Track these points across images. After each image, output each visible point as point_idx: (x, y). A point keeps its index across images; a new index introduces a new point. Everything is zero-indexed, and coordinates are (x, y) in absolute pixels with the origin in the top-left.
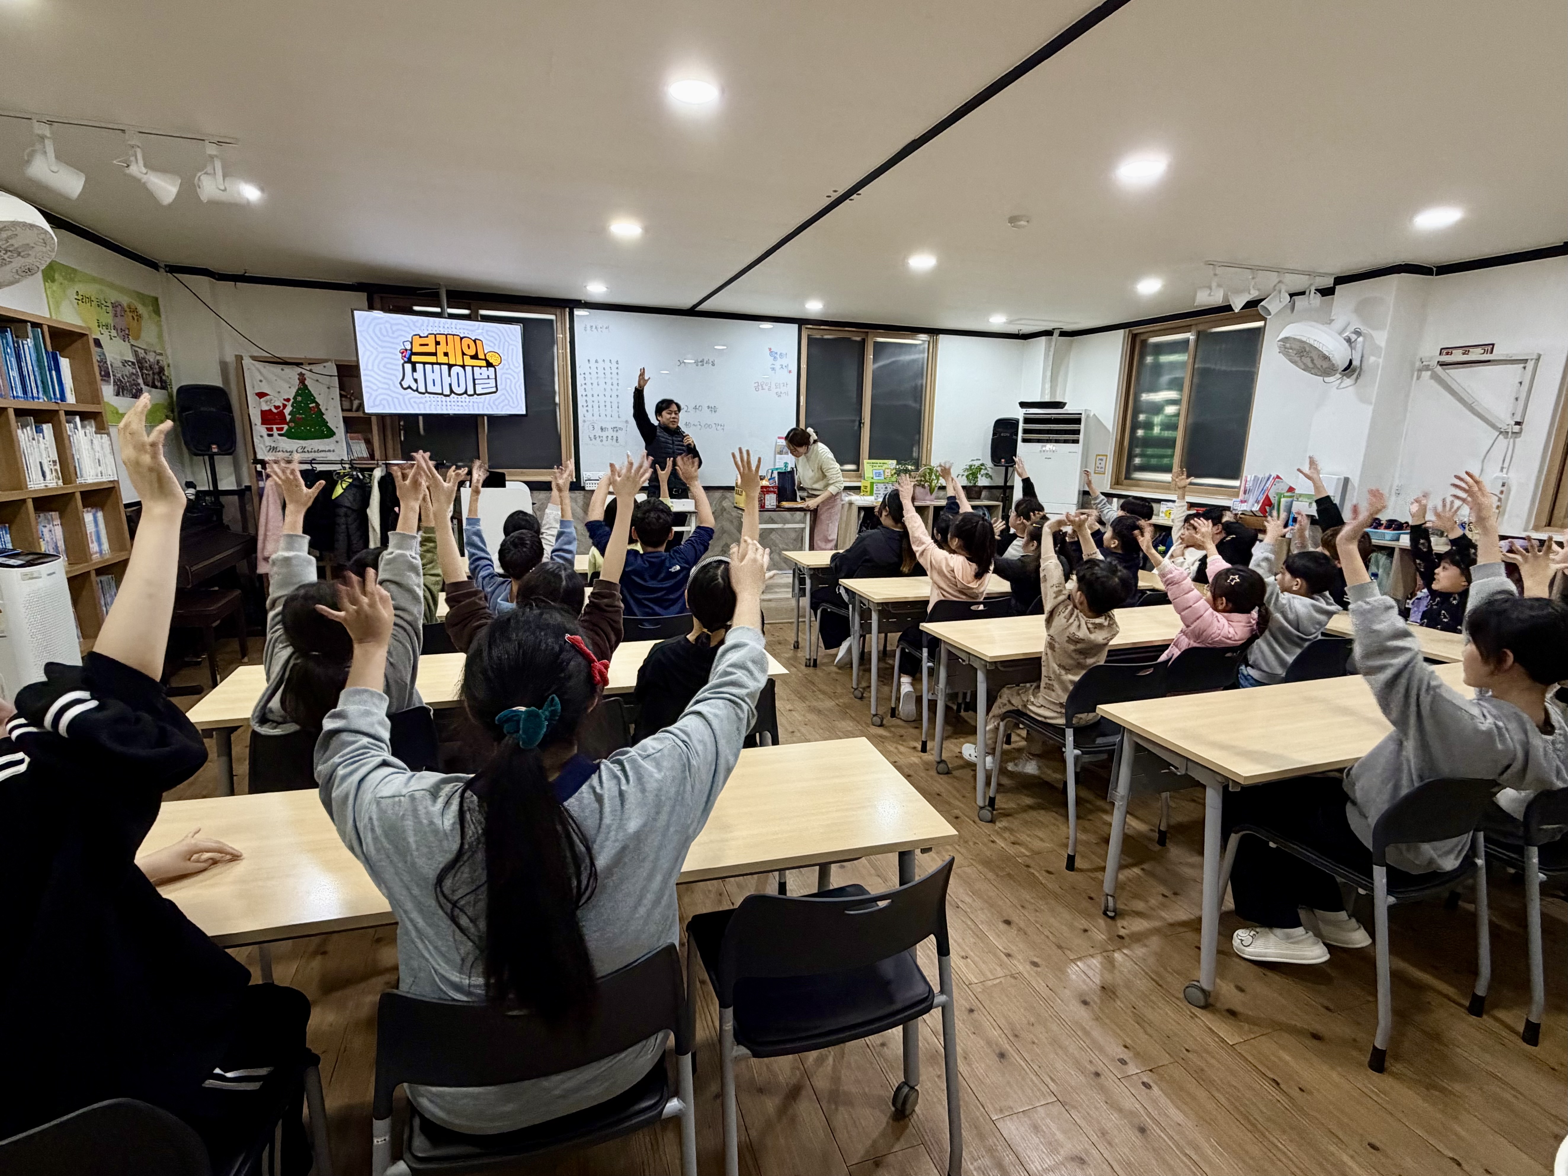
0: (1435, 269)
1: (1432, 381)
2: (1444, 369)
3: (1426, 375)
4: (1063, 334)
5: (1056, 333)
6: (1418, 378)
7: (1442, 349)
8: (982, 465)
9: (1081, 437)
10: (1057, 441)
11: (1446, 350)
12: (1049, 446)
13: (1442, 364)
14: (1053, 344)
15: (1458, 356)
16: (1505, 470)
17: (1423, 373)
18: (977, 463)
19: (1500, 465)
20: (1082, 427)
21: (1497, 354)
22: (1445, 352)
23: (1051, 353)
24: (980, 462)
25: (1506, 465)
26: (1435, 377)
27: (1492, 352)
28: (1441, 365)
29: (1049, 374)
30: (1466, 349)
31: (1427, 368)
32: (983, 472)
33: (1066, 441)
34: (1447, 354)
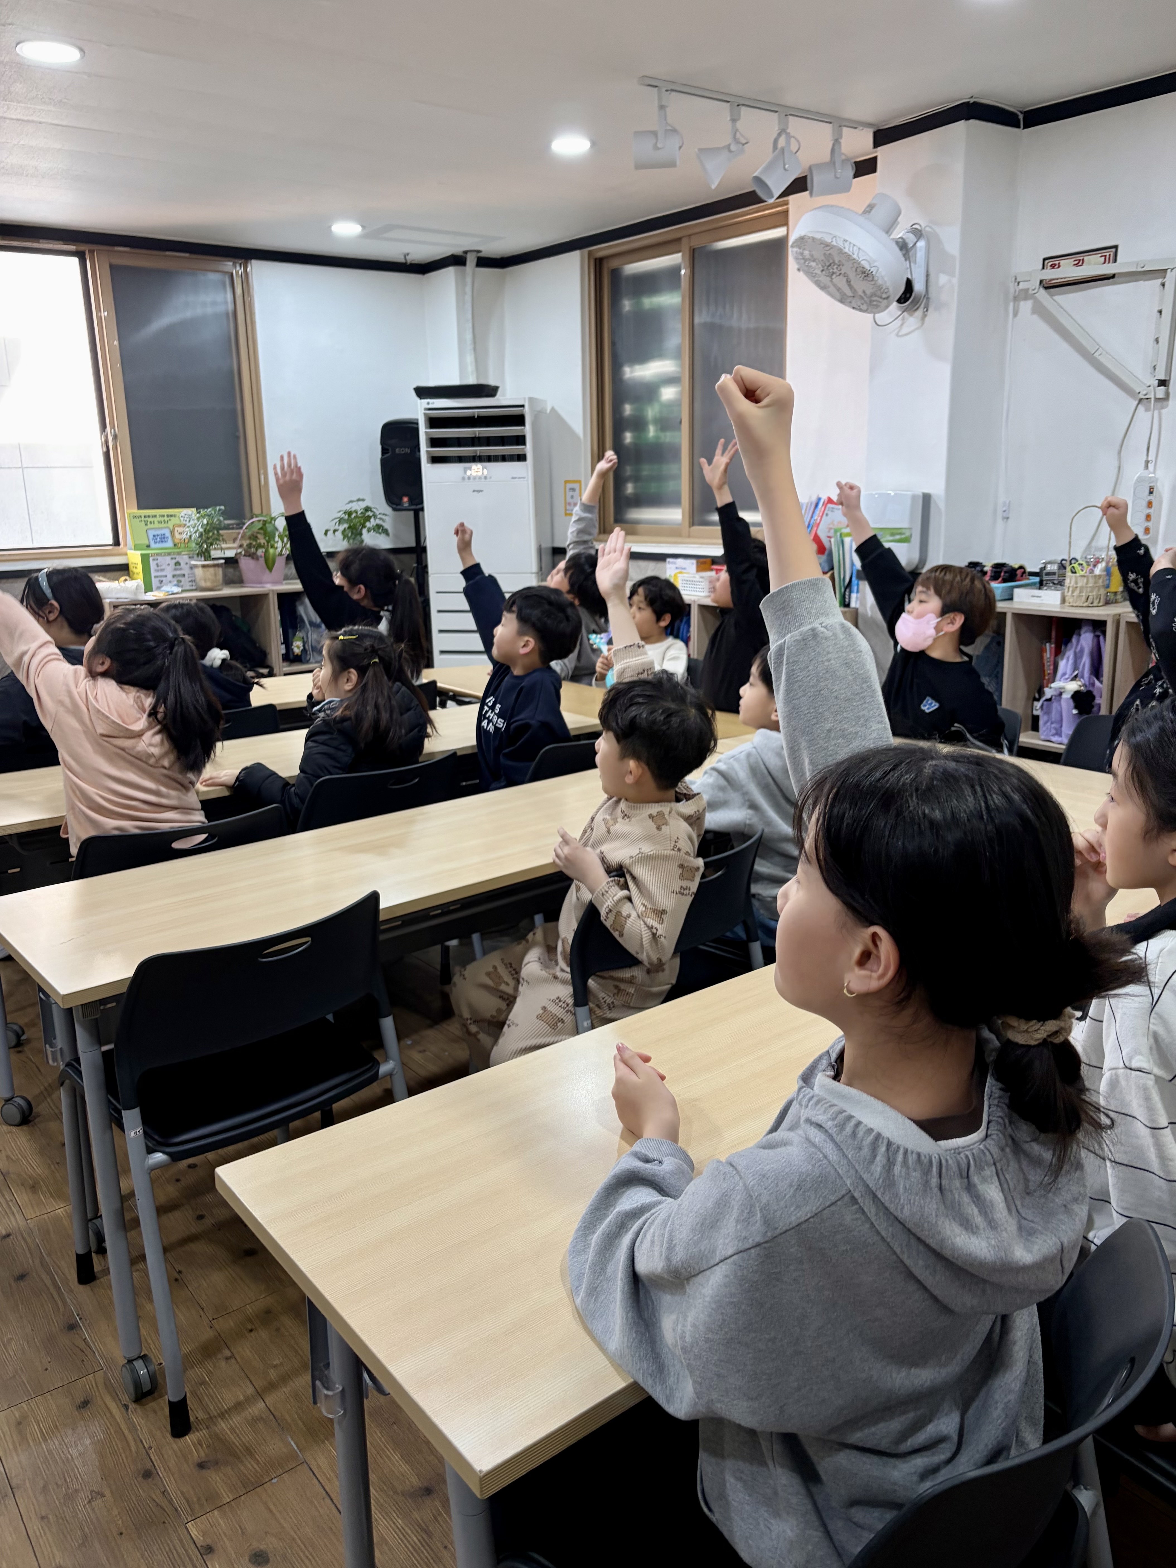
0: (1021, 117)
1: (1035, 317)
2: (1052, 295)
3: (1026, 306)
4: (485, 262)
5: (471, 260)
6: (1015, 314)
7: (1045, 260)
8: (367, 509)
9: (528, 448)
10: (489, 459)
11: (1051, 261)
12: (477, 469)
13: (1049, 286)
14: (469, 280)
15: (1068, 271)
16: (1151, 466)
17: (1022, 303)
18: (359, 507)
19: (1145, 458)
20: (528, 430)
21: (1125, 262)
22: (1049, 263)
23: (468, 298)
24: (363, 505)
25: (1152, 457)
26: (1040, 310)
27: (1115, 261)
28: (1046, 288)
29: (469, 336)
30: (1078, 257)
31: (1025, 295)
32: (373, 523)
33: (504, 458)
34: (1053, 266)
